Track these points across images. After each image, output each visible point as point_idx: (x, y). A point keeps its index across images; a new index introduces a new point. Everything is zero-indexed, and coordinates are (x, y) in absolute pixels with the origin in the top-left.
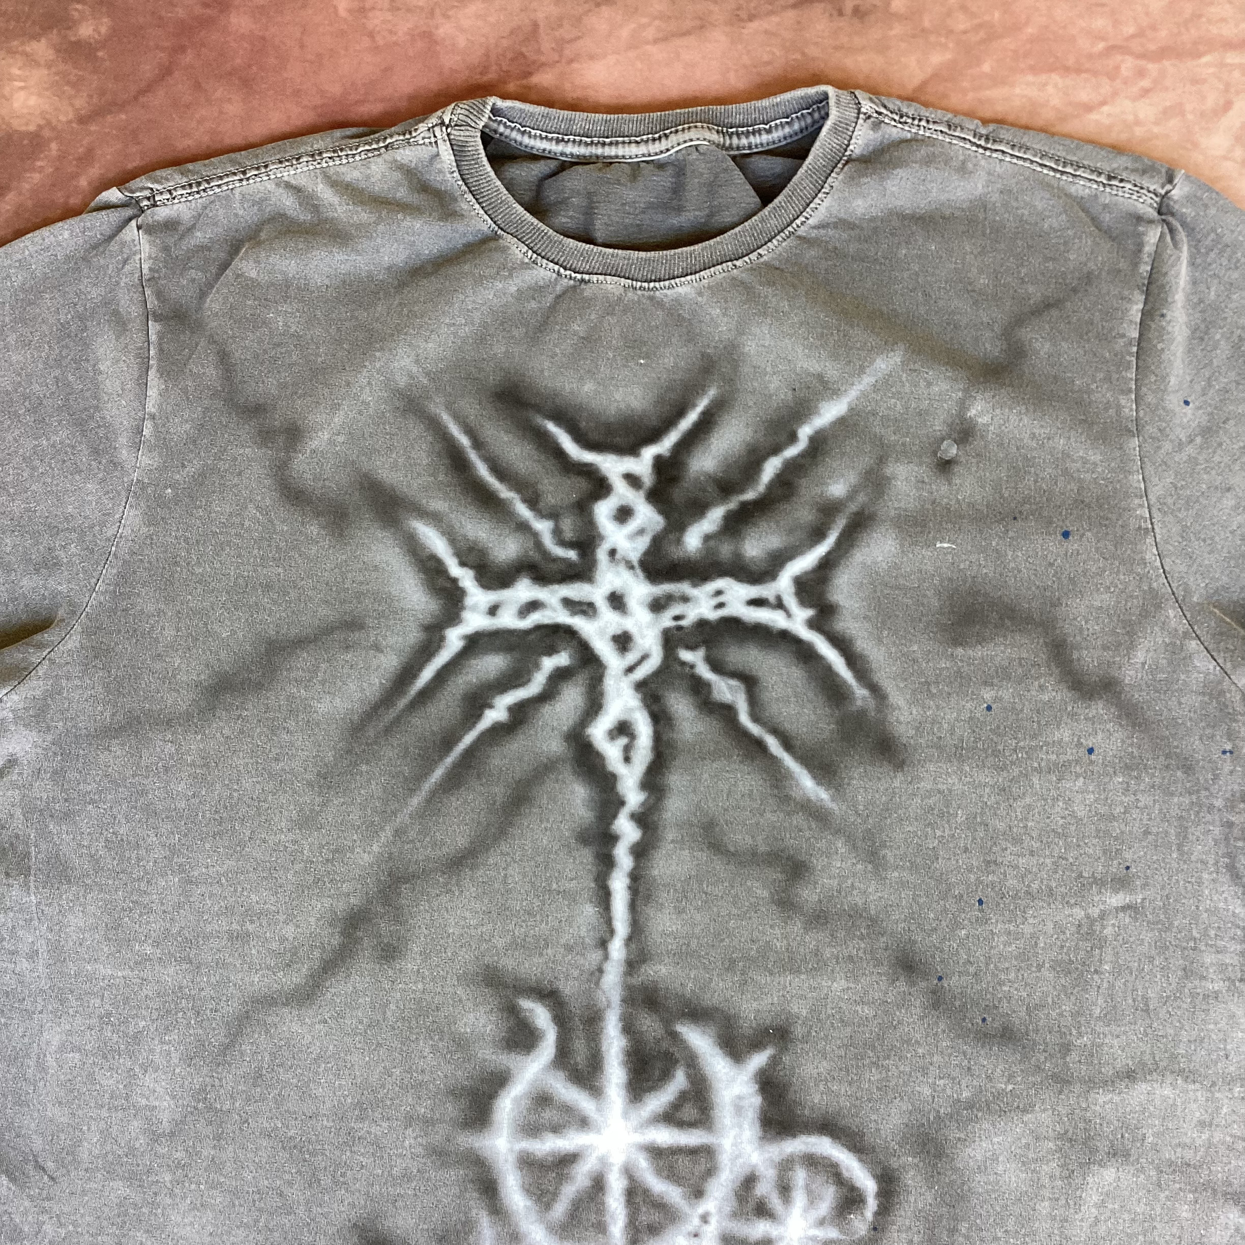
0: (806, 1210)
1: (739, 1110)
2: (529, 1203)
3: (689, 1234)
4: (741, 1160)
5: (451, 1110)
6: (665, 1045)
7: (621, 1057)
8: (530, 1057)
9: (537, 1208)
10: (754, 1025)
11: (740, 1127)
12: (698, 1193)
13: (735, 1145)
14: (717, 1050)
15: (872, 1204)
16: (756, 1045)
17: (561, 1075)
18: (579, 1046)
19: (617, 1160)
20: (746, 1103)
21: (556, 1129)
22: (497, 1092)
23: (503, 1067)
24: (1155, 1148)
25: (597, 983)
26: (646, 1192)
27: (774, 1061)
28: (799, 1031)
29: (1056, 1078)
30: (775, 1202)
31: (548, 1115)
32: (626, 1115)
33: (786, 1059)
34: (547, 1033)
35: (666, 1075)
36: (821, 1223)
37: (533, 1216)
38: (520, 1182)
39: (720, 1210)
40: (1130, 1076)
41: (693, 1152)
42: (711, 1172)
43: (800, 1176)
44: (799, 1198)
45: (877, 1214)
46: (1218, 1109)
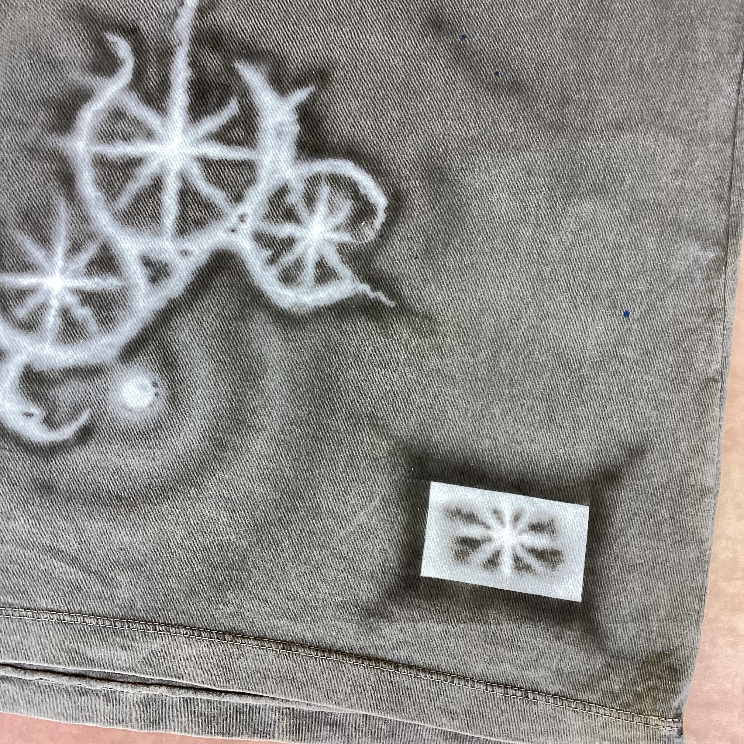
0: (326, 218)
1: (279, 134)
2: (99, 194)
3: (228, 229)
4: (277, 175)
5: (42, 116)
6: (222, 78)
7: (186, 85)
8: (111, 81)
9: (105, 199)
10: (300, 67)
11: (279, 148)
12: (238, 198)
13: (273, 162)
14: (267, 86)
15: (381, 217)
16: (300, 83)
17: (134, 95)
18: (152, 73)
19: (175, 167)
20: (286, 129)
21: (126, 138)
22: (81, 105)
23: (87, 86)
24: (632, 189)
25: (172, 25)
26: (196, 194)
27: (314, 98)
28: (337, 74)
29: (552, 126)
30: (302, 210)
31: (120, 126)
32: (185, 131)
33: (324, 97)
34: (126, 62)
35: (222, 103)
36: (337, 228)
37: (101, 205)
38: (93, 177)
39: (255, 212)
40: (619, 127)
41: (239, 165)
42: (251, 182)
43: (325, 191)
44: (322, 208)
45: (384, 225)
46: (692, 161)
